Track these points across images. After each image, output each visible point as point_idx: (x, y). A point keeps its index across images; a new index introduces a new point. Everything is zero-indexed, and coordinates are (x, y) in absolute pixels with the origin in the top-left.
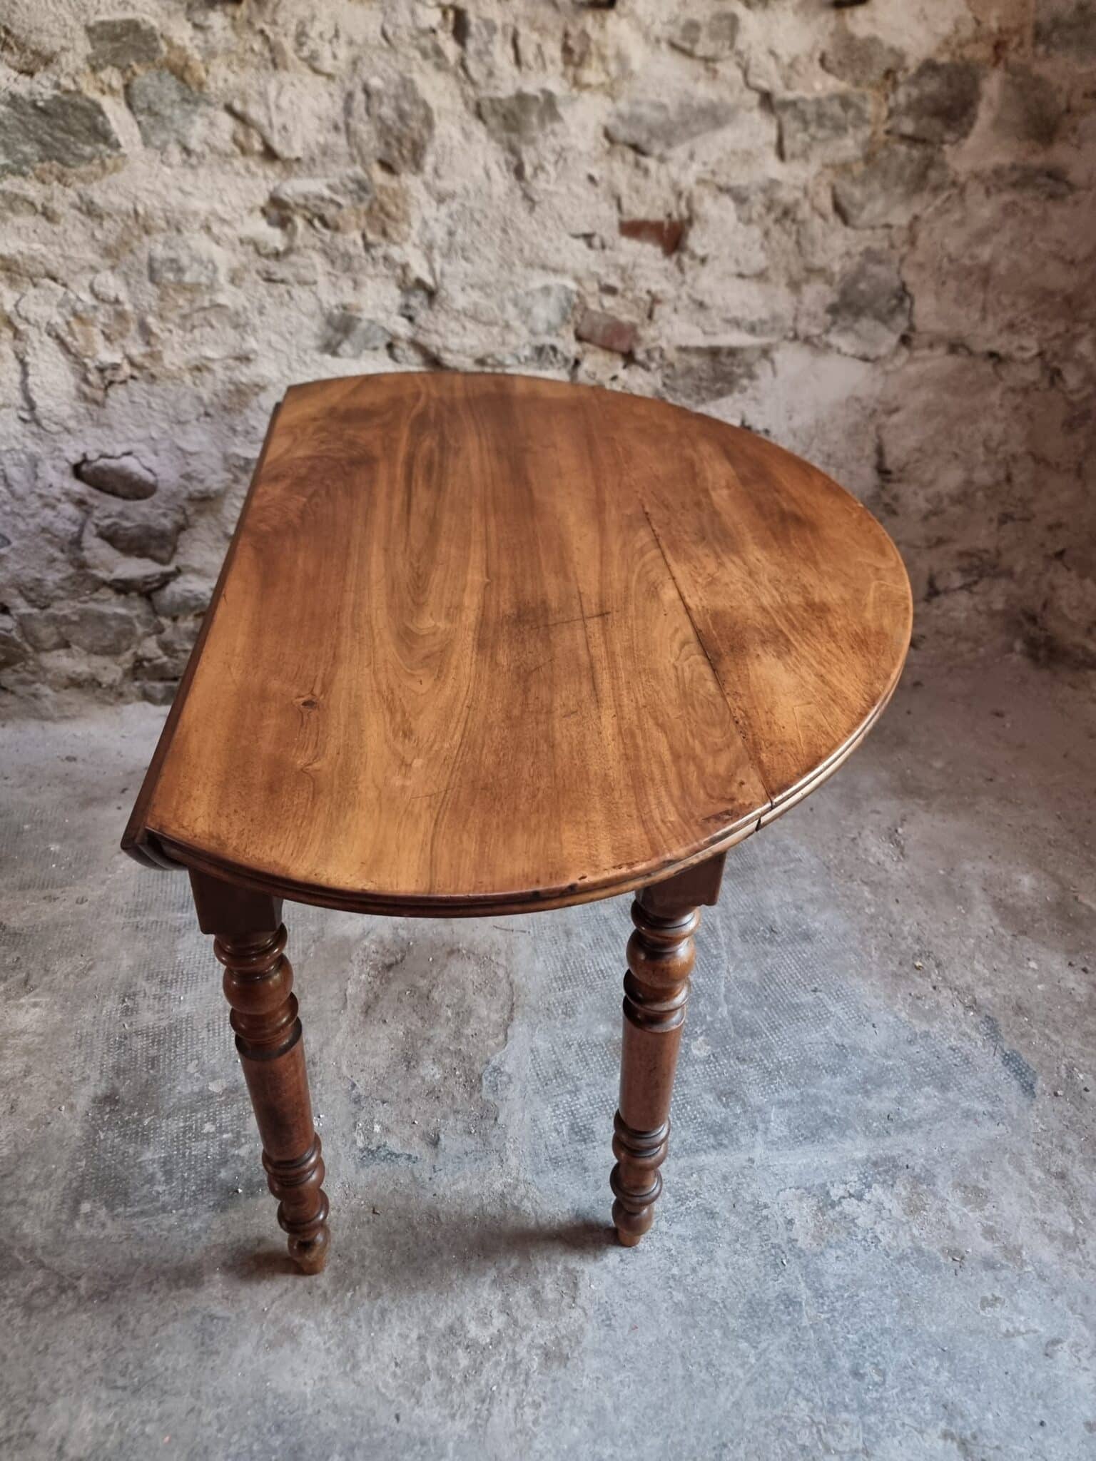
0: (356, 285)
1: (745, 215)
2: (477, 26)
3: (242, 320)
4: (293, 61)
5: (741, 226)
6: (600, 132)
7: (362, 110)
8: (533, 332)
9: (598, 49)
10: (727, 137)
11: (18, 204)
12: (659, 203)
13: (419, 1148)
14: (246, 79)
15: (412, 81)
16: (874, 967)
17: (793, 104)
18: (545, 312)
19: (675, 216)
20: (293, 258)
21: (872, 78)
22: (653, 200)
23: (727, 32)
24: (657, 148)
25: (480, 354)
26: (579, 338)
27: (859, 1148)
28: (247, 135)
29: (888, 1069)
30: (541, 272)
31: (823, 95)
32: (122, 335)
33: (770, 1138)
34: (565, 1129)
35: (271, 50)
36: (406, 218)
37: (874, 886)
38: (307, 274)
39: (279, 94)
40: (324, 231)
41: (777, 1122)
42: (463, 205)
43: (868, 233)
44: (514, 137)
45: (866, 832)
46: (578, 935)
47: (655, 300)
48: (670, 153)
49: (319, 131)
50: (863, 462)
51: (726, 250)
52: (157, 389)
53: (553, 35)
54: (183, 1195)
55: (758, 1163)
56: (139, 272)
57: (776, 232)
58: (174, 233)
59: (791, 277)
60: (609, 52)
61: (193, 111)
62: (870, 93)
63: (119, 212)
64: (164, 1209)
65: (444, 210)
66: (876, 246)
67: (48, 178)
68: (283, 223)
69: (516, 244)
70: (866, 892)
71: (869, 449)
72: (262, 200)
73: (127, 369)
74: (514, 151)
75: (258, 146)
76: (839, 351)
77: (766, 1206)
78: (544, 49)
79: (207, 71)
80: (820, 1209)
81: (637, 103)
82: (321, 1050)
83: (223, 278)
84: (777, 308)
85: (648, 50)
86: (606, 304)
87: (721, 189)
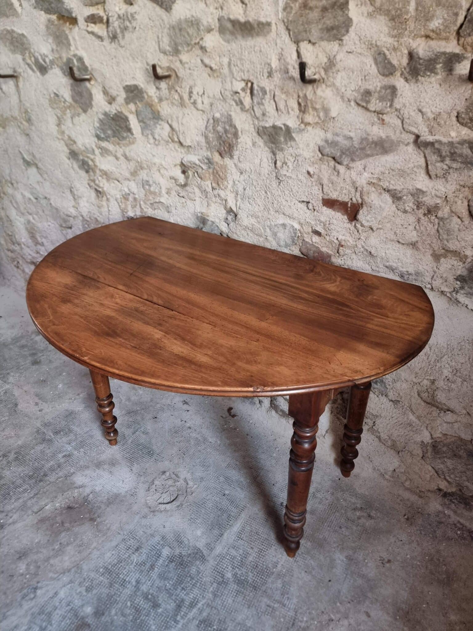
0: (208, 205)
1: (401, 207)
2: (257, 90)
3: (170, 210)
4: (188, 104)
5: (400, 213)
6: (316, 148)
7: (211, 128)
8: (278, 244)
9: (312, 104)
10: (388, 160)
11: (108, 152)
12: (345, 192)
14: (174, 110)
15: (230, 116)
17: (432, 144)
18: (284, 236)
19: (354, 199)
20: (187, 188)
22: (342, 189)
23: (390, 97)
24: (346, 161)
26: (301, 253)
28: (173, 135)
30: (283, 215)
31: (456, 140)
35: (181, 99)
36: (226, 178)
38: (192, 196)
39: (183, 118)
40: (198, 178)
42: (249, 176)
44: (273, 146)
47: (341, 244)
48: (353, 165)
49: (197, 135)
51: (389, 226)
53: (293, 96)
56: (140, 184)
57: (424, 220)
58: (149, 171)
59: (434, 251)
60: (318, 106)
61: (157, 123)
63: (134, 160)
65: (242, 177)
67: (115, 144)
68: (184, 172)
69: (271, 200)
72: (178, 162)
74: (274, 154)
75: (176, 139)
78: (287, 102)
79: (160, 106)
81: (337, 135)
83: (164, 191)
84: (420, 268)
85: (344, 106)
86: (314, 240)
87: (385, 189)
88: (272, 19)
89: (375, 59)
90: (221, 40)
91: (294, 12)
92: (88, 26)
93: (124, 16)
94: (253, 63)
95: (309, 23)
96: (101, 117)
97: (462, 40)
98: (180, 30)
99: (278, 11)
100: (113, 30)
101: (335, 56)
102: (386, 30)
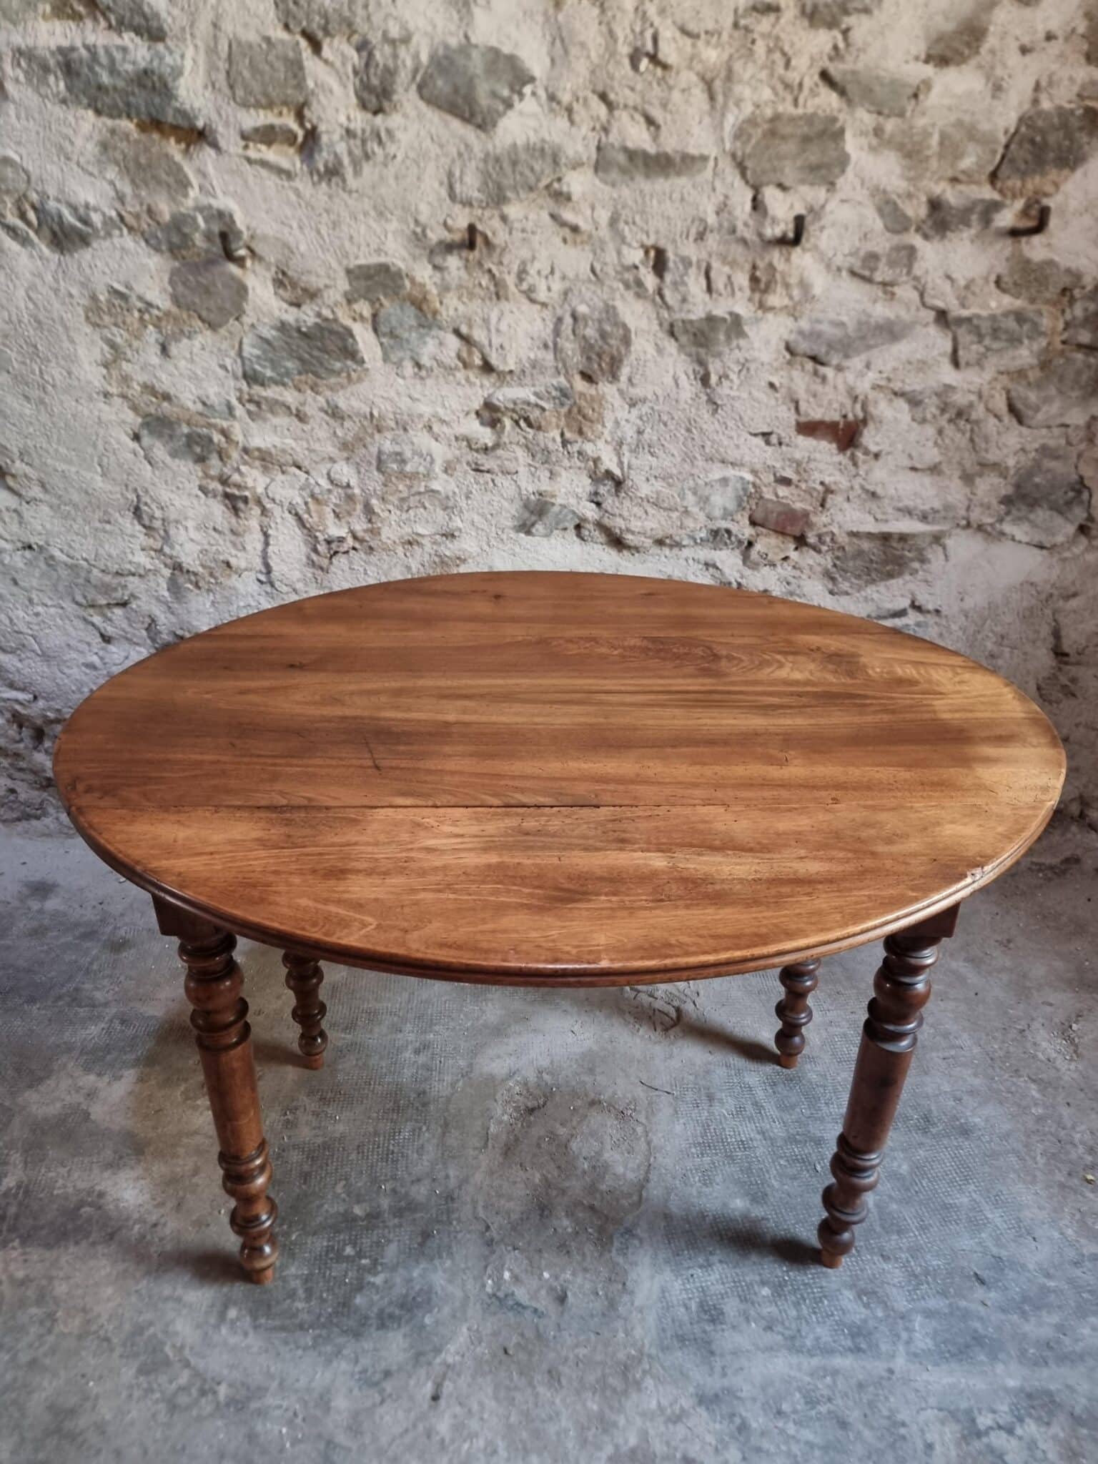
0: (552, 475)
1: (919, 416)
2: (675, 262)
3: (451, 504)
4: (513, 294)
5: (915, 425)
6: (782, 346)
7: (569, 332)
8: (710, 517)
9: (783, 278)
10: (903, 349)
11: (277, 408)
12: (835, 405)
13: (545, 1302)
14: (475, 307)
15: (614, 308)
16: (1038, 1173)
17: (968, 320)
18: (722, 500)
19: (851, 417)
20: (500, 452)
21: (1048, 295)
22: (830, 403)
23: (905, 261)
24: (835, 359)
25: (660, 535)
26: (753, 523)
27: (1012, 1376)
28: (470, 353)
29: (1049, 1290)
30: (720, 465)
31: (999, 312)
32: (349, 514)
33: (913, 1349)
34: (694, 1306)
35: (496, 285)
36: (601, 417)
37: (1044, 1085)
38: (511, 466)
39: (499, 320)
40: (528, 430)
41: (922, 1333)
42: (652, 409)
43: (1044, 431)
44: (702, 351)
45: (1036, 1025)
46: (721, 1101)
47: (828, 490)
48: (846, 363)
49: (531, 349)
50: (1039, 643)
51: (900, 446)
52: (373, 559)
53: (743, 268)
54: (320, 1315)
55: (897, 1375)
56: (370, 463)
57: (950, 430)
58: (402, 431)
59: (964, 470)
60: (793, 280)
61: (427, 334)
62: (1045, 309)
63: (358, 414)
64: (301, 1327)
65: (635, 412)
66: (1052, 443)
67: (303, 387)
68: (494, 423)
69: (698, 441)
70: (1034, 1091)
71: (1045, 631)
72: (477, 404)
73: (350, 542)
74: (701, 362)
75: (478, 361)
76: (1013, 539)
77: (904, 1424)
78: (734, 279)
79: (441, 303)
80: (964, 1437)
81: (819, 321)
82: (460, 1187)
84: (950, 498)
85: (830, 277)
86: (781, 494)
87: (895, 394)
88: (712, 151)
89: (880, 211)
90: (597, 182)
91: (753, 141)
92: (246, 147)
93: (364, 131)
94: (669, 218)
95: (780, 157)
96: (269, 333)
97: (999, 185)
98: (514, 163)
99: (722, 140)
100: (331, 158)
101: (823, 207)
102: (898, 170)
